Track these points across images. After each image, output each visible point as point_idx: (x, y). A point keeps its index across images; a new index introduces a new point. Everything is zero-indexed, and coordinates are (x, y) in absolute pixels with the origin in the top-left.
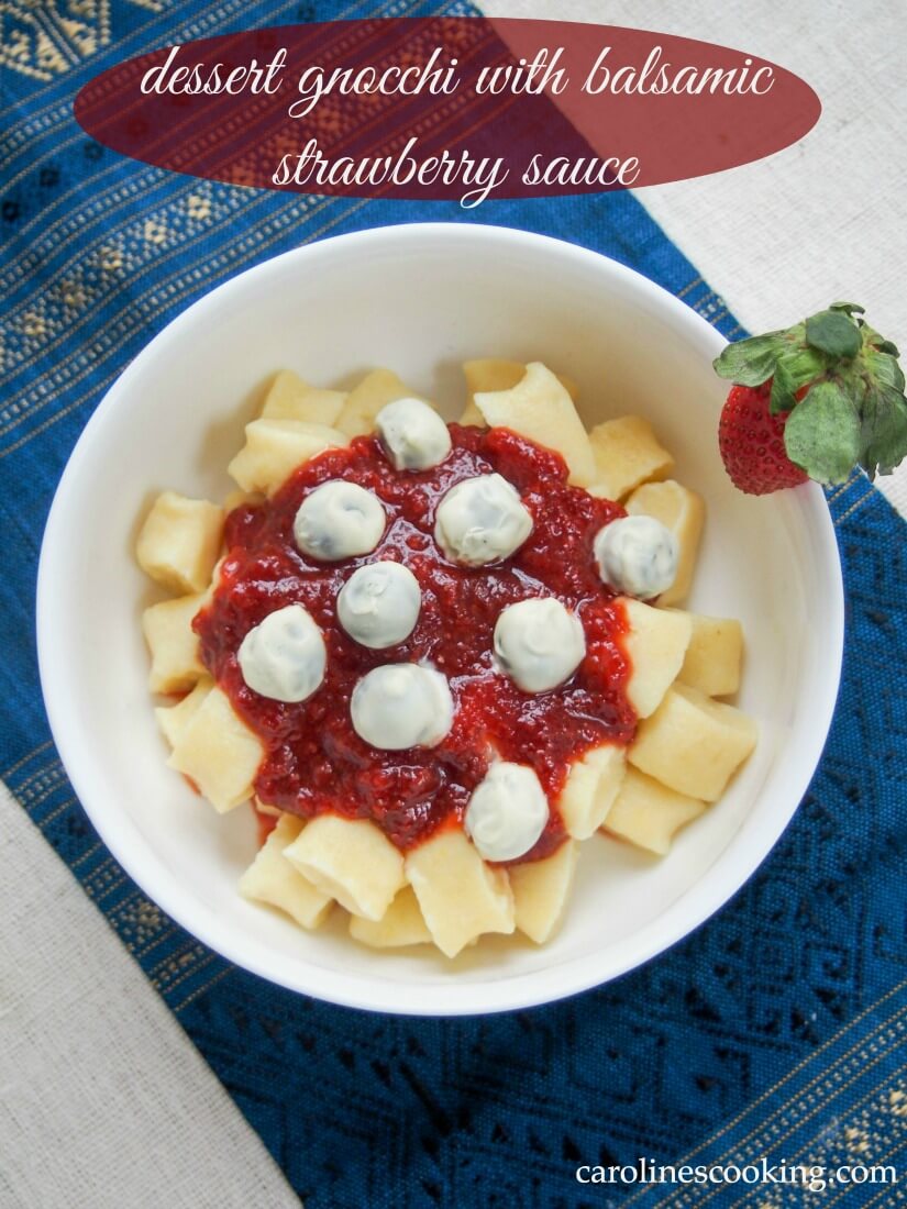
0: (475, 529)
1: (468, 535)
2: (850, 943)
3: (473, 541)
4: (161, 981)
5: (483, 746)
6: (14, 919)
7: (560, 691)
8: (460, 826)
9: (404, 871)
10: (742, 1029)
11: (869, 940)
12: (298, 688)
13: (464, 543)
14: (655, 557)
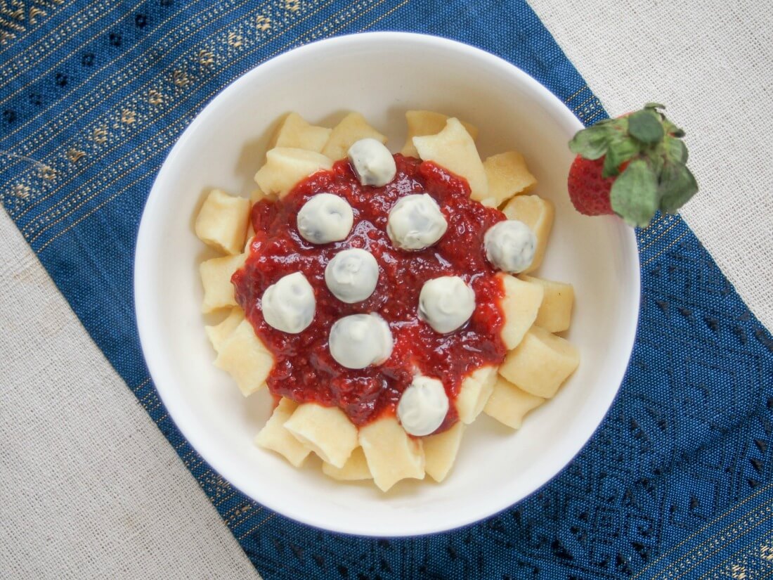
0: (413, 232)
1: (409, 235)
2: (655, 515)
3: (411, 239)
4: (230, 521)
5: (410, 365)
6: (140, 478)
7: (459, 332)
8: (394, 414)
9: (358, 438)
10: (586, 565)
11: (667, 513)
12: (298, 326)
13: (406, 240)
14: (523, 250)
